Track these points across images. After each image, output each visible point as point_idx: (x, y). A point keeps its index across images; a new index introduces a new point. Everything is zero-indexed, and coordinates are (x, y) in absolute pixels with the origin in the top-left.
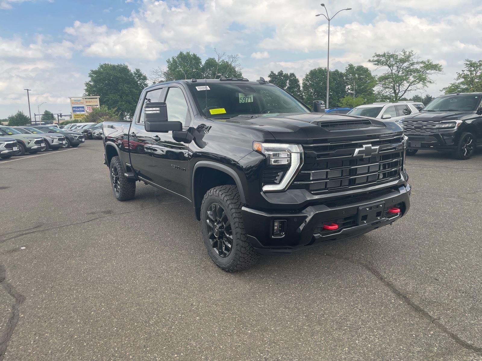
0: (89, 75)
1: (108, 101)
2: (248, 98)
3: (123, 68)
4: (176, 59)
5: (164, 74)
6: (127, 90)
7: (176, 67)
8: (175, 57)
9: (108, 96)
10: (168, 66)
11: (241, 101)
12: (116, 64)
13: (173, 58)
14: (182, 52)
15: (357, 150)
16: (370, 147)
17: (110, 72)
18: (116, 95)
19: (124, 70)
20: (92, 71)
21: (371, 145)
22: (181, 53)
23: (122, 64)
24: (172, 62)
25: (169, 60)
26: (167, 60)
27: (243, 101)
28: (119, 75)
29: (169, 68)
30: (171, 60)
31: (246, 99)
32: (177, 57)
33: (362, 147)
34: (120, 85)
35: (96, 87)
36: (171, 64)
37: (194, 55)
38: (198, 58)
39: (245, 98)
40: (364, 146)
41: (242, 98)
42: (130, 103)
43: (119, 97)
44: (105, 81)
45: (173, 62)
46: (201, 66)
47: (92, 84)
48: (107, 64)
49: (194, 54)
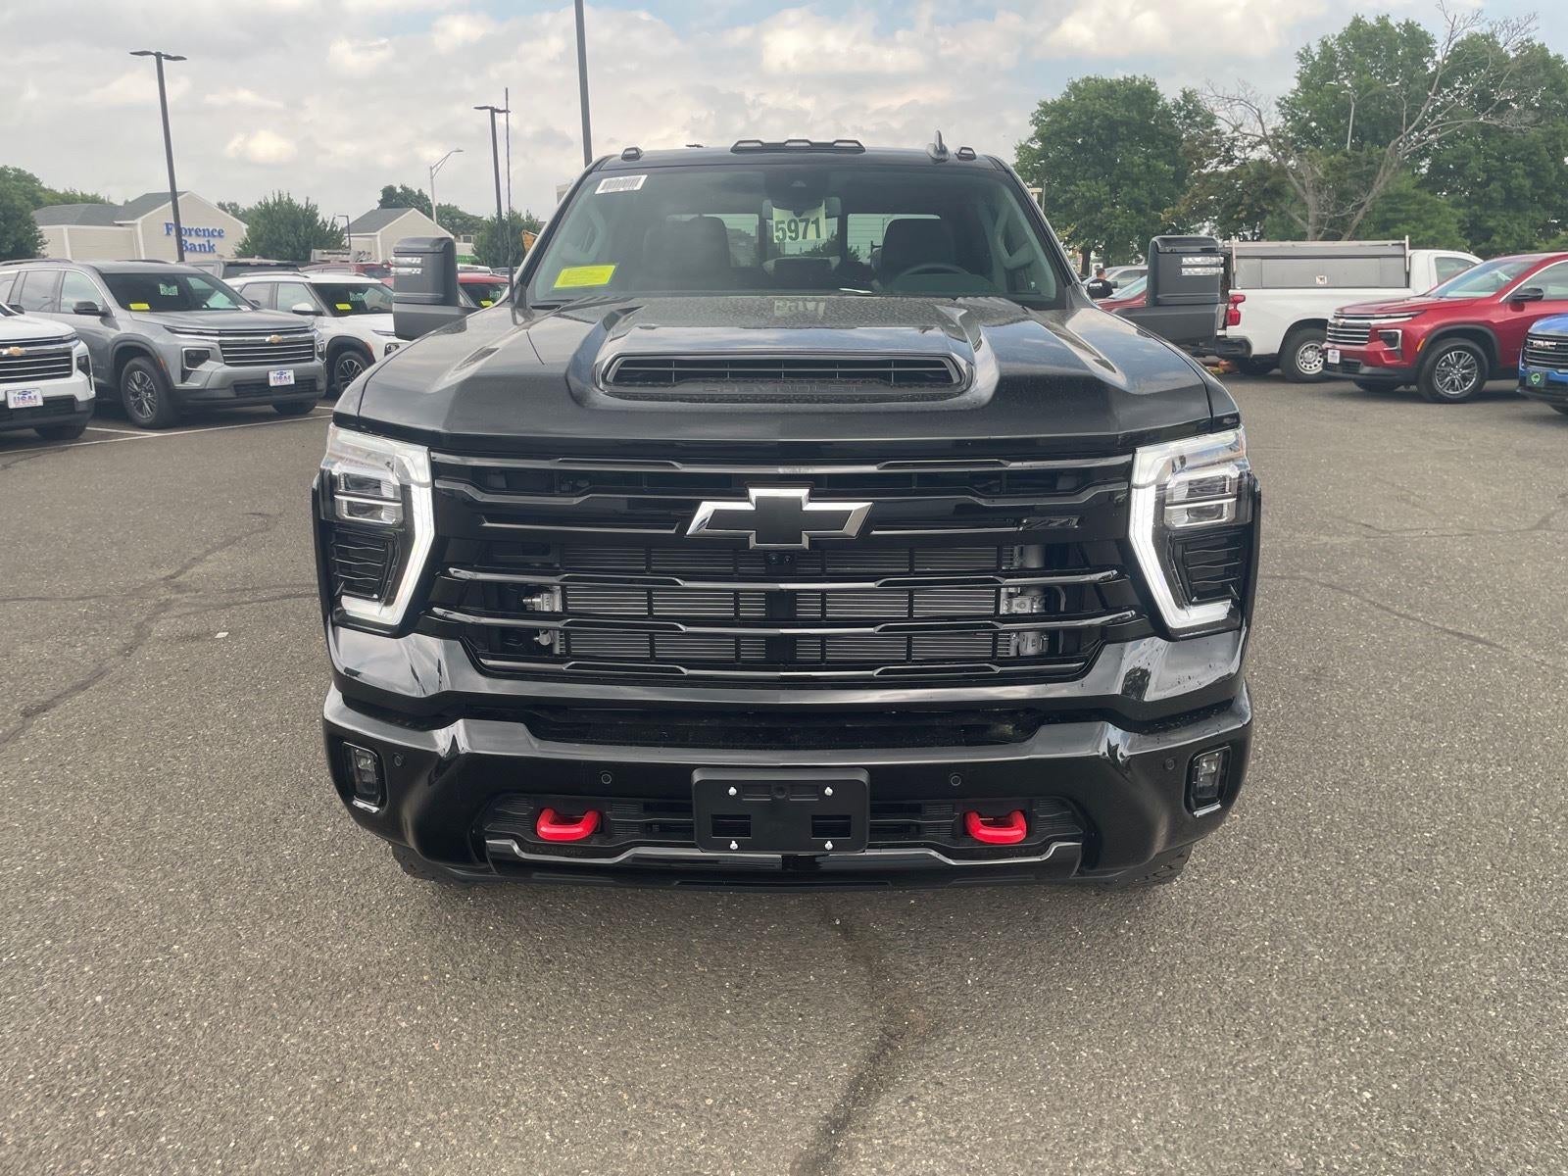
0: (1032, 118)
1: (1072, 201)
2: (807, 221)
3: (1139, 88)
4: (1337, 48)
5: (1278, 104)
6: (1139, 165)
7: (1332, 74)
8: (1333, 36)
9: (1072, 188)
10: (1298, 75)
11: (780, 234)
12: (1119, 75)
13: (1325, 44)
14: (1360, 16)
15: (706, 509)
16: (798, 502)
17: (1094, 105)
18: (1100, 182)
19: (1141, 96)
20: (1043, 104)
21: (802, 493)
22: (1357, 22)
23: (1140, 76)
24: (1317, 58)
25: (1308, 50)
26: (1298, 52)
27: (788, 234)
28: (1121, 113)
29: (1299, 79)
30: (1316, 50)
31: (797, 226)
32: (1340, 37)
33: (743, 496)
34: (1118, 149)
35: (1046, 157)
36: (1314, 63)
37: (1410, 27)
38: (1424, 34)
39: (795, 221)
40: (755, 493)
41: (783, 222)
42: (1140, 211)
43: (1107, 188)
44: (1075, 135)
45: (1321, 58)
46: (1432, 69)
47: (1036, 147)
48: (1093, 77)
49: (1407, 23)
